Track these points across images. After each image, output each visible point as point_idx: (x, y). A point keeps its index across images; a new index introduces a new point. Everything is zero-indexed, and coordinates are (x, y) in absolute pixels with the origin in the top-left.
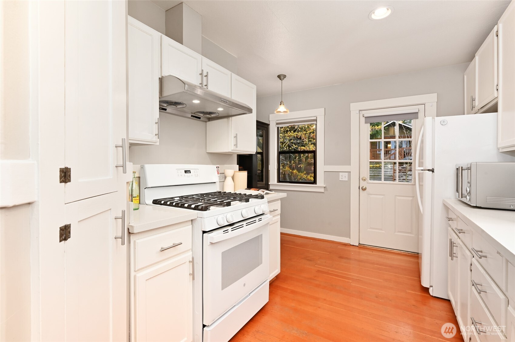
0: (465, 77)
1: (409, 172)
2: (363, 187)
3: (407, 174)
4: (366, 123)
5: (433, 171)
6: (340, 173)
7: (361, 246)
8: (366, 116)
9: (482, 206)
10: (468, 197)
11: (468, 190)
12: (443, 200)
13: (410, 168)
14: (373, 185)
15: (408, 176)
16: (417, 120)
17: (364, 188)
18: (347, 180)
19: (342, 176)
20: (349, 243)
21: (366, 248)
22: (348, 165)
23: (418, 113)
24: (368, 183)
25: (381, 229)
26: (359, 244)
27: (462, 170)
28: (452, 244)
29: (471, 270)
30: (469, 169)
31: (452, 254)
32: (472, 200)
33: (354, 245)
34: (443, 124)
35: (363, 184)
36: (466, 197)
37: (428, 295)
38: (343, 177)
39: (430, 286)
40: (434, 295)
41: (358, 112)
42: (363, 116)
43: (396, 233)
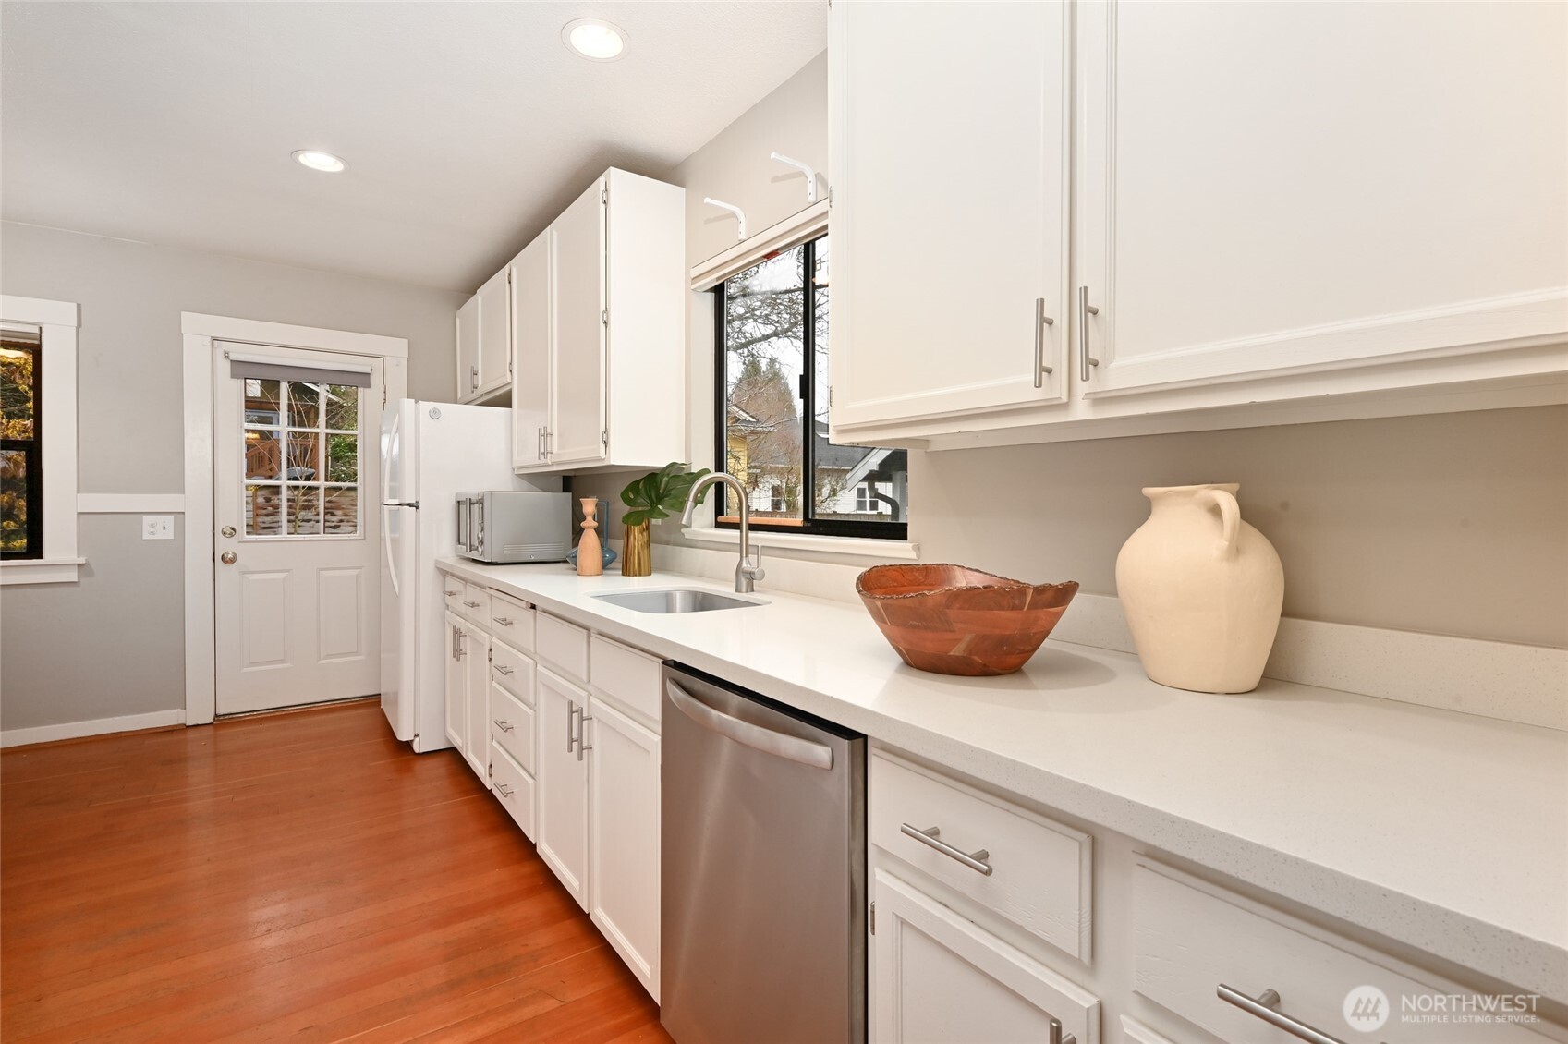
0: (458, 320)
1: (303, 513)
2: (227, 553)
3: (296, 518)
4: (234, 376)
5: (416, 506)
6: (145, 517)
7: (223, 722)
8: (234, 357)
9: (500, 561)
10: (480, 549)
11: (480, 537)
12: (437, 562)
13: (306, 501)
14: (253, 548)
15: (300, 524)
16: (367, 390)
17: (230, 556)
18: (172, 538)
19: (152, 526)
20: (181, 722)
21: (236, 722)
22: (175, 492)
23: (369, 374)
24: (240, 542)
25: (282, 661)
26: (216, 715)
27: (470, 503)
28: (457, 633)
29: (490, 659)
30: (481, 501)
31: (458, 652)
32: (486, 553)
33: (198, 725)
34: (435, 414)
35: (225, 545)
36: (477, 549)
37: (411, 757)
38: (157, 529)
39: (416, 736)
40: (422, 751)
41: (209, 339)
42: (227, 357)
43: (323, 661)
